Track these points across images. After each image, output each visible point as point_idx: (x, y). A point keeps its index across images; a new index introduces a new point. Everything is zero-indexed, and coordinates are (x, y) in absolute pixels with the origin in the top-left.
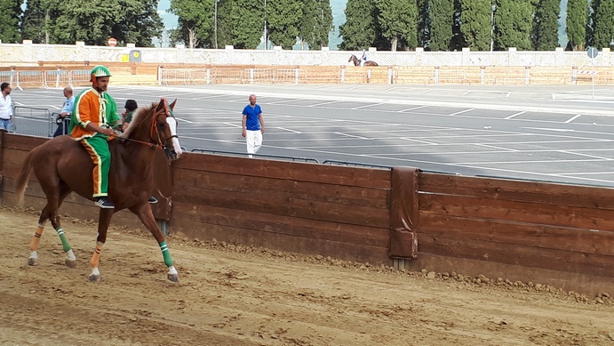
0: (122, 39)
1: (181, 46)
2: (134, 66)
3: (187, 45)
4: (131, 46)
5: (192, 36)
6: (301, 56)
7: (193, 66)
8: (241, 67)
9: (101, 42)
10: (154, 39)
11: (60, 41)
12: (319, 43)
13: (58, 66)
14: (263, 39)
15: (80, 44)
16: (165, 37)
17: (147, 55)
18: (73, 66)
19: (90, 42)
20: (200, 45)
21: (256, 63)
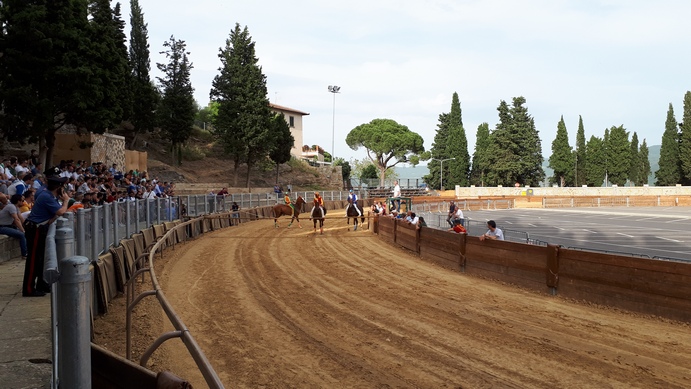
0: (523, 184)
1: (556, 186)
2: (529, 197)
3: (559, 185)
4: (527, 187)
5: (562, 180)
6: (630, 190)
7: (563, 197)
8: (592, 197)
9: (511, 185)
10: (540, 183)
11: (489, 185)
12: (641, 182)
13: (488, 198)
14: (605, 180)
15: (500, 186)
16: (547, 181)
17: (537, 191)
18: (496, 198)
19: (505, 185)
20: (567, 185)
21: (601, 195)
